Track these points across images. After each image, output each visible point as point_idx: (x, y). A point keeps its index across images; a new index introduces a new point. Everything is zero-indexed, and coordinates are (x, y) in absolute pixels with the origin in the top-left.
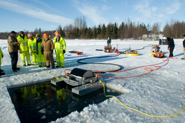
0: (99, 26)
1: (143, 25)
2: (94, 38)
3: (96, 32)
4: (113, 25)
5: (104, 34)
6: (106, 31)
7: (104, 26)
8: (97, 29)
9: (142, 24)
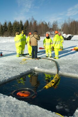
0: (6, 23)
1: (45, 23)
2: (1, 36)
3: (2, 30)
4: (18, 23)
5: (11, 32)
6: (12, 29)
7: (10, 23)
8: (4, 27)
9: (43, 22)
